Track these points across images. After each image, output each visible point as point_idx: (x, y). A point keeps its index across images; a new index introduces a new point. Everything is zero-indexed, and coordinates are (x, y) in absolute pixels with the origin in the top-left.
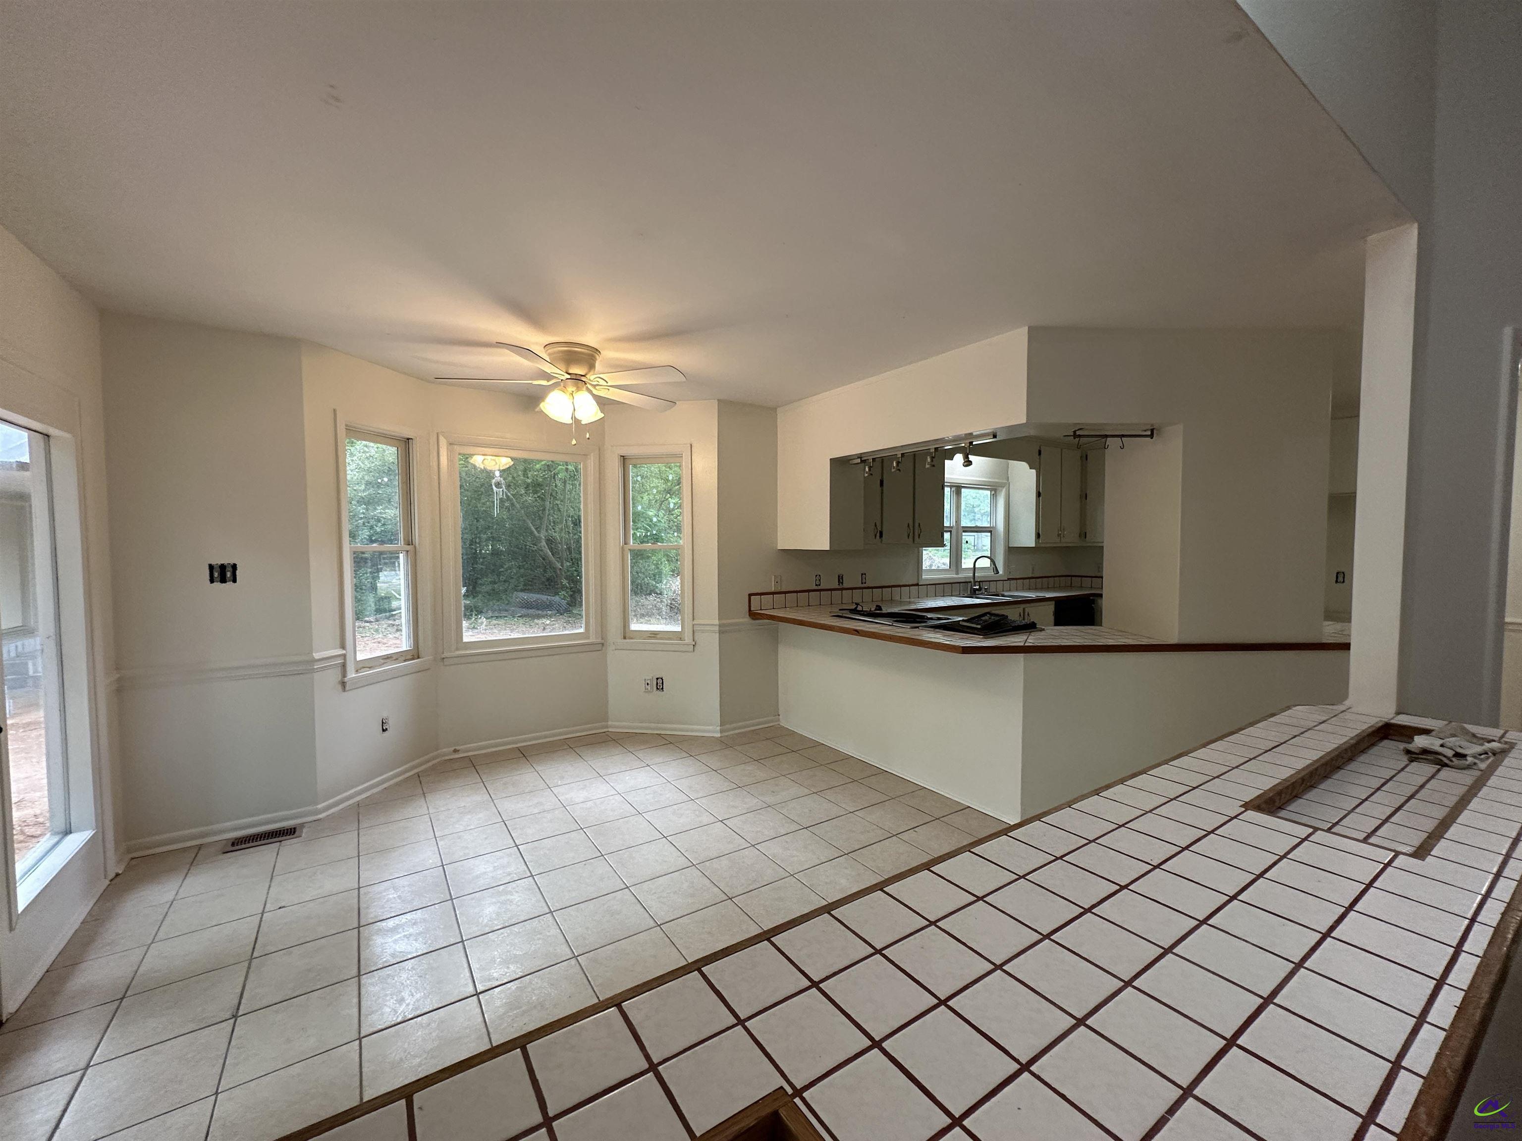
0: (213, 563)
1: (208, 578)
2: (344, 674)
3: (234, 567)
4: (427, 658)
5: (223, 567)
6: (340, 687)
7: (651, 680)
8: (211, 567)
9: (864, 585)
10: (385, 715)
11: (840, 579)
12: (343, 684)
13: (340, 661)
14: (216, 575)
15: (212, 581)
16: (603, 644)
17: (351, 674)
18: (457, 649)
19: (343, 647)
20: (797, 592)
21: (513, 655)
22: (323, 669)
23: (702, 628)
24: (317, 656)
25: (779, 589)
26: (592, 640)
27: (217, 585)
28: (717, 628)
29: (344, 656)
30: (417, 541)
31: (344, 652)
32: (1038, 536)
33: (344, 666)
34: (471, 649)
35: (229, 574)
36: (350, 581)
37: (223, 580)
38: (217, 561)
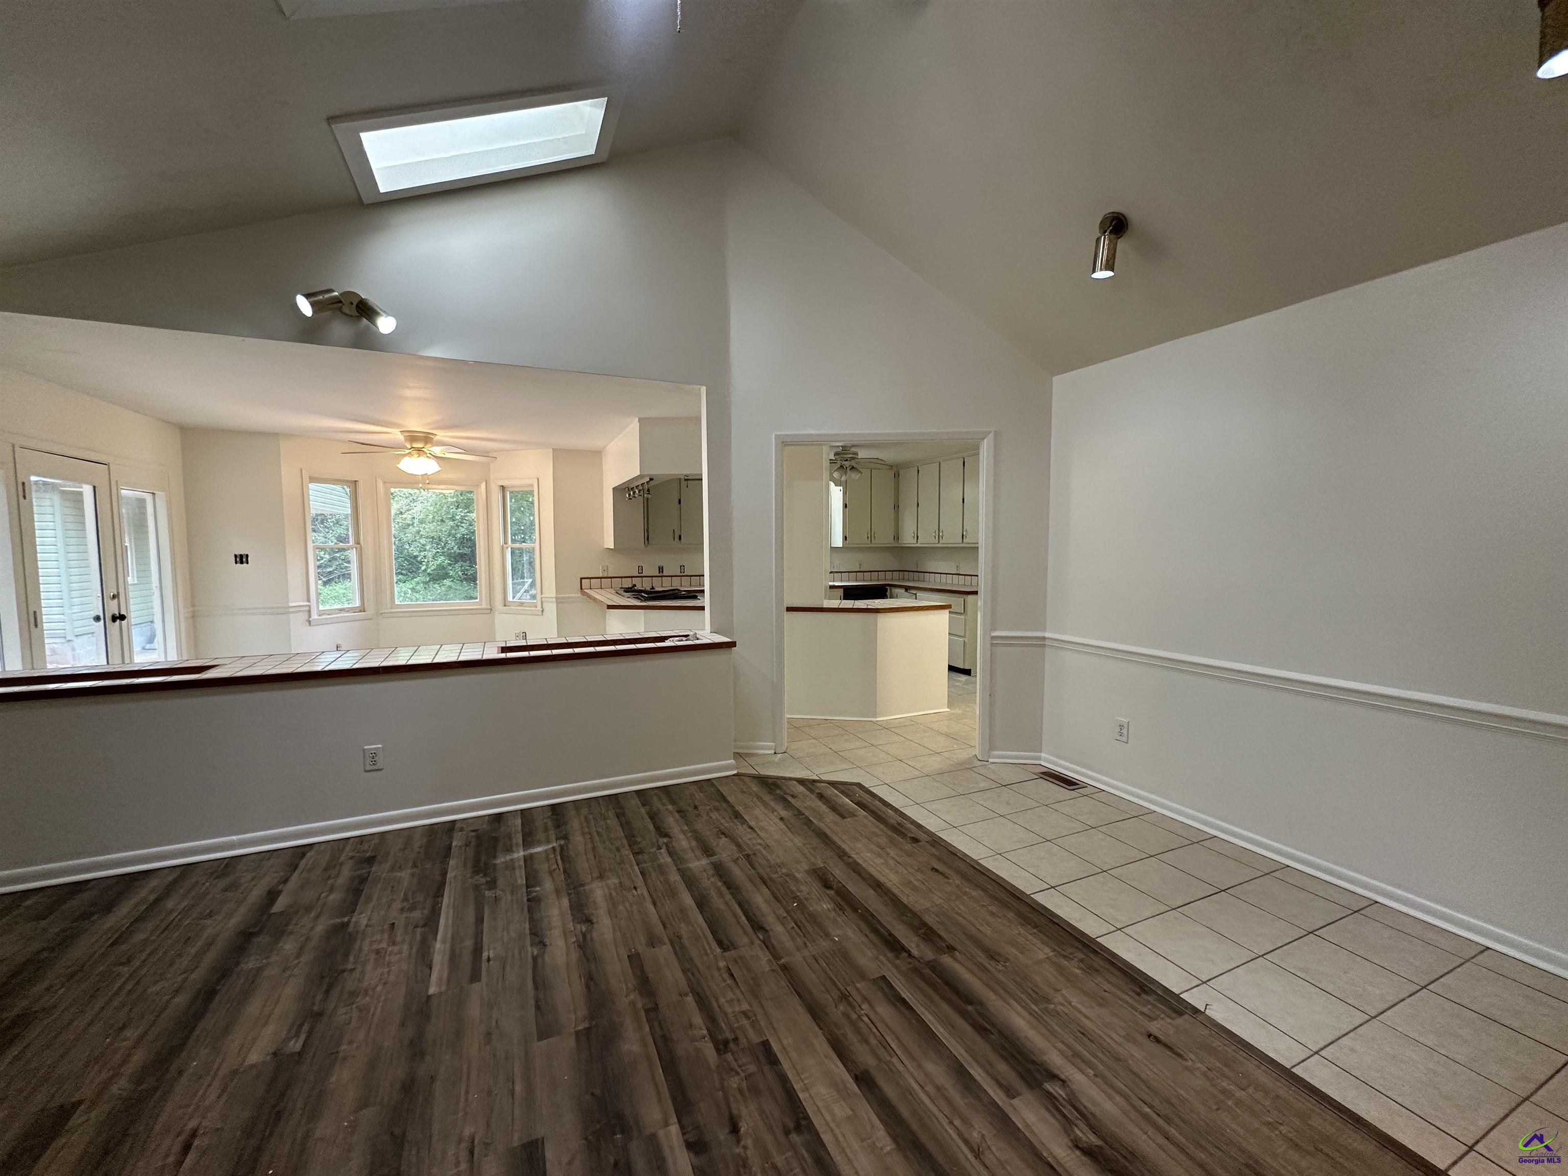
0: (237, 554)
1: (234, 561)
2: (310, 617)
3: (247, 556)
4: (370, 611)
5: (241, 556)
6: (307, 623)
7: (519, 634)
8: (236, 556)
9: (682, 574)
10: (339, 642)
11: (661, 569)
12: (309, 622)
13: (307, 608)
14: (238, 560)
15: (236, 563)
16: (491, 609)
17: (315, 616)
18: (392, 608)
19: (309, 600)
20: (621, 577)
21: (433, 613)
22: (293, 612)
23: (547, 599)
24: (291, 605)
25: (606, 575)
26: (484, 606)
27: (239, 565)
28: (554, 600)
29: (310, 606)
30: (362, 542)
31: (308, 603)
32: (845, 538)
33: (309, 611)
34: (400, 608)
35: (244, 560)
36: (313, 564)
37: (242, 563)
38: (238, 553)
